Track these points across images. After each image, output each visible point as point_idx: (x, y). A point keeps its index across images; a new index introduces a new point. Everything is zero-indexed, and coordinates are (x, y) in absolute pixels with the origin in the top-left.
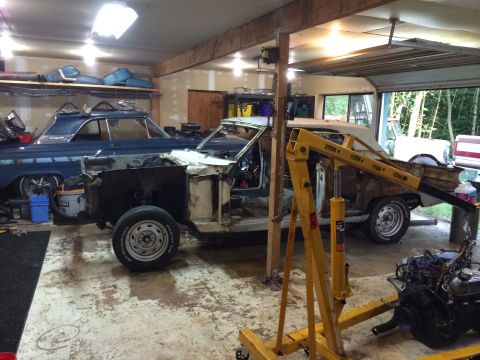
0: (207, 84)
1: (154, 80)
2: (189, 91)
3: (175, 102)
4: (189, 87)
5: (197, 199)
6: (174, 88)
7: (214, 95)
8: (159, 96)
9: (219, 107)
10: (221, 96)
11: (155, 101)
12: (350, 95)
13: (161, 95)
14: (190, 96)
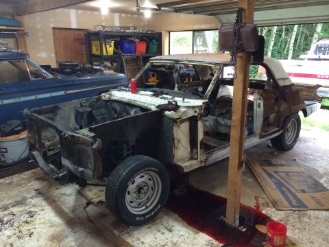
0: (70, 22)
1: (18, 18)
2: (53, 28)
3: (41, 40)
4: (52, 25)
5: (179, 141)
6: (39, 26)
7: (76, 32)
8: (25, 34)
9: (82, 44)
10: (82, 33)
11: (20, 39)
12: (194, 31)
13: (26, 34)
14: (54, 34)
